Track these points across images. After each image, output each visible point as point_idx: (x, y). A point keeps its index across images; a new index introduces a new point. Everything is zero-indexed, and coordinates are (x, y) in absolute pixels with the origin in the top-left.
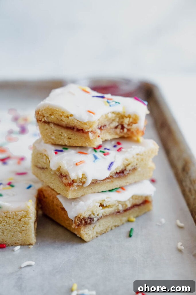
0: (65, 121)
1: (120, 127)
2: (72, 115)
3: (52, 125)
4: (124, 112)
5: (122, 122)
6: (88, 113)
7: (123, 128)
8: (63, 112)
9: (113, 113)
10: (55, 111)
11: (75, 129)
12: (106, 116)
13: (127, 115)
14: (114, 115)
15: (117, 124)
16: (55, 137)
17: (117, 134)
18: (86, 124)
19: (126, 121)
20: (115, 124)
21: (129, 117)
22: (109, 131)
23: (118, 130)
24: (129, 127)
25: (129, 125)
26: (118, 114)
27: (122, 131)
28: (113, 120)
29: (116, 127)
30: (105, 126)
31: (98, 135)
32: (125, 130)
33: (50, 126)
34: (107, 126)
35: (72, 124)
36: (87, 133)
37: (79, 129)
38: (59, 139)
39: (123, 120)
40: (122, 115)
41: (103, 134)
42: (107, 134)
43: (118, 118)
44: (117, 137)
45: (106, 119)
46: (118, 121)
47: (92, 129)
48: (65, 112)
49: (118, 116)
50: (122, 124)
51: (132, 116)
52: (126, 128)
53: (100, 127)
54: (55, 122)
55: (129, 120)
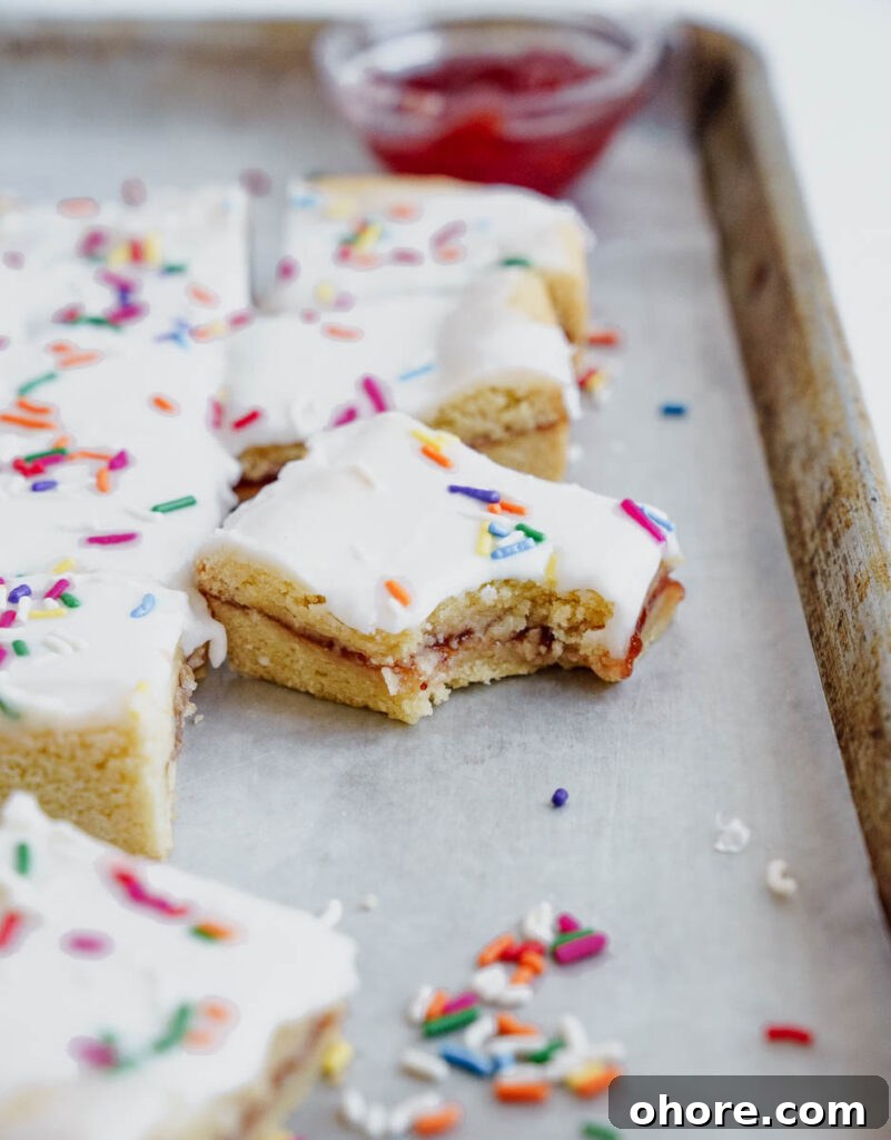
0: (301, 616)
1: (534, 633)
2: (320, 600)
3: (256, 617)
4: (552, 583)
5: (546, 618)
6: (386, 592)
7: (547, 637)
8: (288, 584)
9: (507, 582)
10: (259, 574)
11: (337, 648)
12: (473, 598)
13: (562, 590)
14: (507, 593)
15: (522, 625)
16: (272, 661)
17: (523, 661)
18: (371, 639)
19: (560, 616)
20: (516, 623)
21: (573, 600)
22: (490, 653)
23: (527, 648)
24: (572, 640)
25: (573, 629)
26: (530, 586)
27: (543, 649)
28: (509, 610)
29: (520, 636)
30: (468, 632)
31: (423, 679)
32: (557, 649)
33: (251, 621)
34: (478, 634)
35: (330, 630)
36: (378, 668)
37: (349, 649)
38: (286, 670)
39: (549, 611)
40: (547, 592)
41: (460, 664)
42: (478, 662)
43: (529, 604)
44: (523, 671)
45: (473, 609)
46: (527, 612)
47: (398, 656)
48: (294, 585)
49: (527, 594)
50: (545, 624)
51: (583, 600)
52: (560, 641)
53: (441, 641)
54: (267, 611)
55: (574, 614)
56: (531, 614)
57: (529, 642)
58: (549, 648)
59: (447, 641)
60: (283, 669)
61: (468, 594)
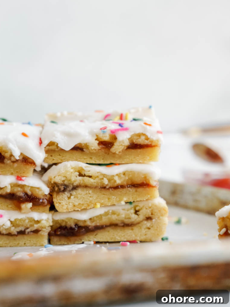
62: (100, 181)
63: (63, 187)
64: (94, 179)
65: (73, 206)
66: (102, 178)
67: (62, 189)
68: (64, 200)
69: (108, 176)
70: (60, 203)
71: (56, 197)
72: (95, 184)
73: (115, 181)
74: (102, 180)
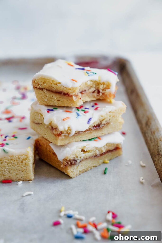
0: (55, 88)
1: (96, 91)
2: (59, 83)
3: (45, 91)
4: (100, 81)
5: (98, 88)
6: (72, 81)
7: (99, 92)
8: (53, 81)
9: (91, 81)
10: (47, 80)
11: (62, 94)
12: (86, 84)
13: (101, 82)
14: (92, 83)
15: (94, 89)
16: (48, 100)
17: (94, 97)
18: (70, 89)
19: (101, 87)
20: (93, 89)
21: (104, 84)
22: (89, 95)
23: (95, 94)
24: (104, 92)
25: (103, 90)
27: (98, 94)
28: (91, 87)
29: (94, 92)
30: (85, 91)
31: (80, 97)
32: (101, 94)
33: (43, 92)
34: (87, 91)
35: (60, 90)
36: (71, 96)
37: (65, 93)
38: (51, 101)
39: (99, 86)
40: (98, 83)
41: (84, 97)
42: (87, 97)
43: (95, 85)
44: (94, 99)
45: (86, 86)
46: (95, 87)
47: (75, 93)
48: (54, 81)
49: (95, 83)
50: (98, 89)
51: (105, 83)
52: (101, 92)
53: (81, 92)
54: (47, 89)
55: (104, 86)
56: (96, 87)
57: (96, 93)
58: (99, 94)
59: (82, 92)
60: (50, 101)
61: (85, 82)
62: (94, 153)
63: (74, 161)
64: (91, 152)
65: (79, 172)
66: (95, 150)
67: (73, 163)
68: (74, 169)
69: (99, 148)
70: (72, 172)
71: (70, 168)
72: (92, 155)
73: (102, 151)
74: (96, 152)
